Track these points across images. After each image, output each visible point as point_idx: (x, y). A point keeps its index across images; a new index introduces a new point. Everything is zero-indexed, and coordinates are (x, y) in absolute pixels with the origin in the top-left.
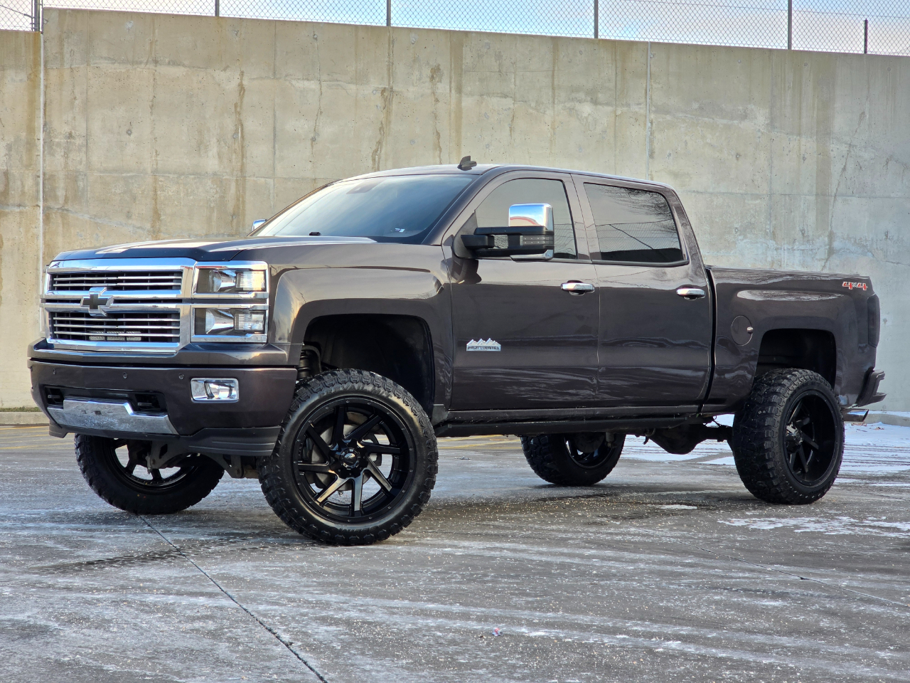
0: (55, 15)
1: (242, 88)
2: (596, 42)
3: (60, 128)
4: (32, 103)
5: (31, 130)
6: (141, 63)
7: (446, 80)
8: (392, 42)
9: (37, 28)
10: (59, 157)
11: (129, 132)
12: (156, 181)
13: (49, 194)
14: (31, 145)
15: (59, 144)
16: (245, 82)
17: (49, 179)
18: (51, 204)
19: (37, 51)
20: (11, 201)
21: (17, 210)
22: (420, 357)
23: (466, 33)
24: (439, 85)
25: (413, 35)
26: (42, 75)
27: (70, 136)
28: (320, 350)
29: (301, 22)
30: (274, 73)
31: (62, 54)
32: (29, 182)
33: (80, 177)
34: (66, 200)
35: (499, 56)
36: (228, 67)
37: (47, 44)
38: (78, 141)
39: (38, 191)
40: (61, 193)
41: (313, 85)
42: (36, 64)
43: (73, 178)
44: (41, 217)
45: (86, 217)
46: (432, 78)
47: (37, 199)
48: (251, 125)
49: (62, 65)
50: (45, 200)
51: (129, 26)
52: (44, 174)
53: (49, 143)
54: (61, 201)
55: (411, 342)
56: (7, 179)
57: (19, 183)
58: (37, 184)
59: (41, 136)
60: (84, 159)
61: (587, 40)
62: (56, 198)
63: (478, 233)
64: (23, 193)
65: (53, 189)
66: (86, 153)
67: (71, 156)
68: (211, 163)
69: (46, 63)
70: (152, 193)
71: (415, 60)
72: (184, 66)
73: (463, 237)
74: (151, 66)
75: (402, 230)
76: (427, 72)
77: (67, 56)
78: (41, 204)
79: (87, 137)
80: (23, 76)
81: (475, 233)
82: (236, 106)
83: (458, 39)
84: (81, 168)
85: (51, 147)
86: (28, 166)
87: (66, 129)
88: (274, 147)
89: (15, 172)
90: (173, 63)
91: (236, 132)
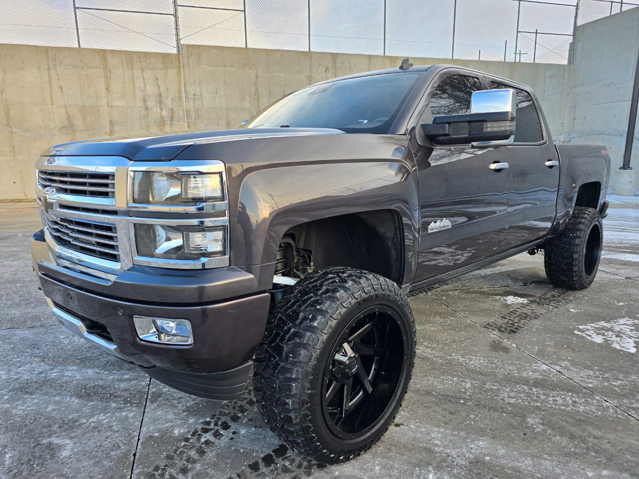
0: (185, 47)
1: (257, 76)
2: (384, 57)
3: (191, 92)
4: (179, 82)
5: (180, 92)
6: (219, 66)
7: (331, 72)
8: (311, 58)
9: (179, 53)
10: (191, 103)
11: (216, 93)
12: (227, 112)
13: (189, 117)
14: (180, 98)
15: (191, 98)
16: (258, 74)
17: (188, 111)
18: (190, 121)
19: (179, 62)
20: (175, 120)
21: (177, 123)
22: (390, 243)
23: (338, 54)
24: (328, 74)
25: (318, 55)
26: (182, 71)
27: (195, 95)
28: (294, 240)
29: (277, 50)
30: (269, 70)
31: (189, 62)
32: (181, 113)
33: (200, 111)
34: (195, 119)
35: (349, 63)
36: (251, 68)
37: (183, 59)
38: (198, 97)
39: (184, 116)
40: (193, 116)
41: (283, 74)
42: (179, 67)
43: (197, 111)
44: (186, 126)
45: (203, 125)
46: (326, 72)
47: (184, 119)
48: (261, 90)
49: (189, 67)
50: (187, 119)
51: (214, 51)
52: (186, 110)
53: (187, 98)
54: (193, 119)
55: (382, 230)
56: (173, 111)
57: (177, 113)
58: (184, 113)
59: (184, 95)
60: (200, 104)
61: (382, 56)
62: (191, 119)
63: (437, 121)
64: (179, 117)
65: (190, 115)
66: (201, 101)
67: (196, 102)
68: (247, 105)
69: (183, 66)
70: (226, 116)
71: (320, 65)
72: (235, 67)
73: (423, 126)
74: (223, 67)
75: (366, 121)
76: (324, 69)
77: (191, 63)
78: (186, 121)
79: (201, 95)
80: (175, 71)
81: (434, 122)
82: (255, 83)
83: (335, 56)
84: (200, 107)
85: (188, 99)
86: (180, 106)
87: (193, 92)
88: (270, 99)
89: (175, 109)
90: (231, 66)
91: (256, 93)
